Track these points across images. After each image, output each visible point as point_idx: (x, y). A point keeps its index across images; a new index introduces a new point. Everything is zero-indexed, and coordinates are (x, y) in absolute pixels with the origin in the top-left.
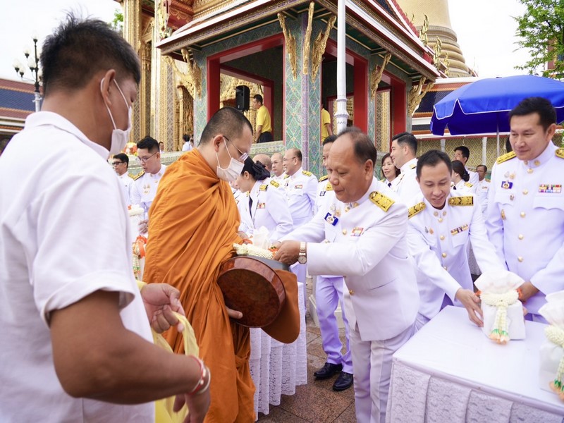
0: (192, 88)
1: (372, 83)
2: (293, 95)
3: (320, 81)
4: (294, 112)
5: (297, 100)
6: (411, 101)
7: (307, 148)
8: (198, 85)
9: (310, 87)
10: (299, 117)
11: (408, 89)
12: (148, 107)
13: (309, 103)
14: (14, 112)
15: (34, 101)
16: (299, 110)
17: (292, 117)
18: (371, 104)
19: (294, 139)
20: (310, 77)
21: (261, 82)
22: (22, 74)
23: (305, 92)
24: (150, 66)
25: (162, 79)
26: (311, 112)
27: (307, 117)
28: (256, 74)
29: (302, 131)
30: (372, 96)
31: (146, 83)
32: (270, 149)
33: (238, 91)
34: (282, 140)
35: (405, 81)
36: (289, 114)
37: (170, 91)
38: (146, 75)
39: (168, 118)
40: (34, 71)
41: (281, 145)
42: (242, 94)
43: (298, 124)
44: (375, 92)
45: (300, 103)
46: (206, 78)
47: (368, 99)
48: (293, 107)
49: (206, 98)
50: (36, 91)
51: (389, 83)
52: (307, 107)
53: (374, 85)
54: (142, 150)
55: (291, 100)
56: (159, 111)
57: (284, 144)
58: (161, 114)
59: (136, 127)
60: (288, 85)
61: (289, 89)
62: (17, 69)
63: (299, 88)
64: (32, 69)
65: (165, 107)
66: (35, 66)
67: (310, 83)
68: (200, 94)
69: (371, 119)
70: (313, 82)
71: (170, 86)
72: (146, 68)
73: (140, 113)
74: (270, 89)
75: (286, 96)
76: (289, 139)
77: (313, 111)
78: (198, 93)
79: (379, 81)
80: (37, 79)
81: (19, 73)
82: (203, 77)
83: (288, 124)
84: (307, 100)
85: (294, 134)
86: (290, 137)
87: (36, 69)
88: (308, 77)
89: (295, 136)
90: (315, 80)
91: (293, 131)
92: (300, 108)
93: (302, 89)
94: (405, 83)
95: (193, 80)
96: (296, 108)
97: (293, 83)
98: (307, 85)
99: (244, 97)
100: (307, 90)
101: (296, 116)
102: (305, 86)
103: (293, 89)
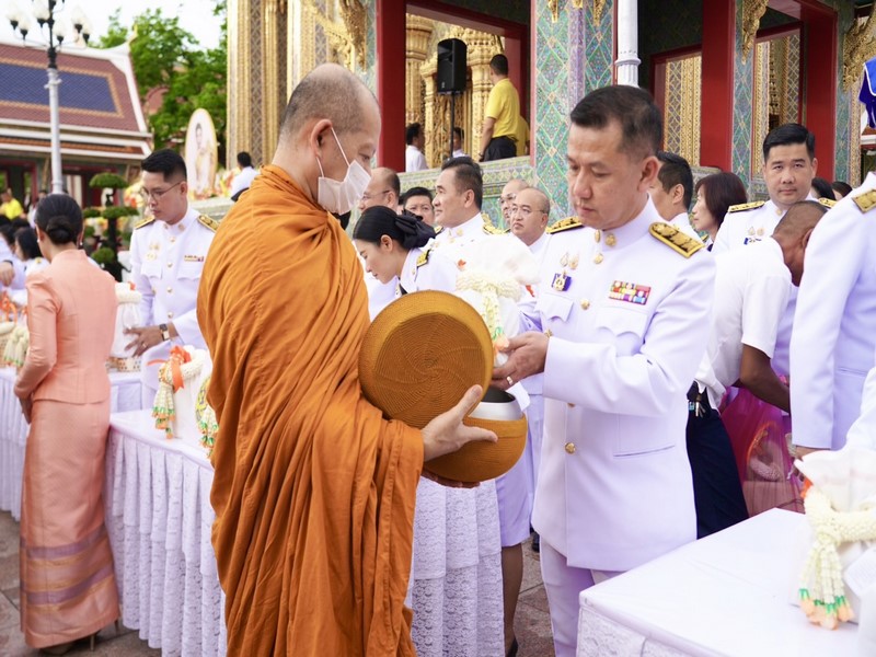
0: (347, 48)
1: (744, 17)
2: (551, 55)
3: (613, 22)
4: (554, 92)
5: (559, 66)
6: (851, 54)
8: (358, 41)
9: (589, 36)
10: (564, 103)
11: (842, 25)
13: (585, 71)
14: (28, 111)
15: (46, 86)
16: (563, 89)
17: (549, 103)
18: (739, 64)
19: (551, 151)
20: (589, 13)
21: (501, 30)
22: (24, 32)
23: (575, 48)
24: (286, 4)
25: (304, 31)
28: (486, 12)
30: (744, 47)
31: (278, 42)
32: (502, 175)
33: (443, 50)
34: (528, 154)
35: (836, 8)
36: (541, 97)
37: (321, 57)
38: (278, 25)
40: (46, 25)
41: (526, 166)
42: (451, 60)
43: (562, 117)
44: (753, 38)
45: (567, 71)
46: (374, 25)
47: (735, 55)
48: (551, 81)
49: (375, 68)
50: (51, 66)
51: (797, 17)
52: (580, 80)
53: (751, 21)
54: (152, 176)
55: (547, 66)
57: (531, 164)
60: (540, 33)
61: (542, 42)
62: (15, 24)
63: (563, 39)
64: (41, 22)
66: (47, 16)
67: (588, 28)
68: (362, 62)
70: (597, 23)
71: (320, 45)
72: (279, 9)
74: (518, 42)
75: (536, 59)
76: (541, 151)
78: (358, 58)
79: (762, 11)
80: (51, 43)
81: (18, 30)
82: (370, 24)
83: (539, 120)
84: (580, 66)
85: (552, 141)
86: (545, 147)
87: (51, 22)
88: (584, 13)
89: (555, 143)
90: (601, 18)
91: (551, 135)
92: (566, 82)
93: (569, 40)
94: (836, 13)
95: (349, 32)
96: (556, 82)
97: (552, 29)
98: (580, 31)
99: (453, 64)
100: (581, 43)
101: (555, 102)
102: (577, 33)
103: (551, 43)
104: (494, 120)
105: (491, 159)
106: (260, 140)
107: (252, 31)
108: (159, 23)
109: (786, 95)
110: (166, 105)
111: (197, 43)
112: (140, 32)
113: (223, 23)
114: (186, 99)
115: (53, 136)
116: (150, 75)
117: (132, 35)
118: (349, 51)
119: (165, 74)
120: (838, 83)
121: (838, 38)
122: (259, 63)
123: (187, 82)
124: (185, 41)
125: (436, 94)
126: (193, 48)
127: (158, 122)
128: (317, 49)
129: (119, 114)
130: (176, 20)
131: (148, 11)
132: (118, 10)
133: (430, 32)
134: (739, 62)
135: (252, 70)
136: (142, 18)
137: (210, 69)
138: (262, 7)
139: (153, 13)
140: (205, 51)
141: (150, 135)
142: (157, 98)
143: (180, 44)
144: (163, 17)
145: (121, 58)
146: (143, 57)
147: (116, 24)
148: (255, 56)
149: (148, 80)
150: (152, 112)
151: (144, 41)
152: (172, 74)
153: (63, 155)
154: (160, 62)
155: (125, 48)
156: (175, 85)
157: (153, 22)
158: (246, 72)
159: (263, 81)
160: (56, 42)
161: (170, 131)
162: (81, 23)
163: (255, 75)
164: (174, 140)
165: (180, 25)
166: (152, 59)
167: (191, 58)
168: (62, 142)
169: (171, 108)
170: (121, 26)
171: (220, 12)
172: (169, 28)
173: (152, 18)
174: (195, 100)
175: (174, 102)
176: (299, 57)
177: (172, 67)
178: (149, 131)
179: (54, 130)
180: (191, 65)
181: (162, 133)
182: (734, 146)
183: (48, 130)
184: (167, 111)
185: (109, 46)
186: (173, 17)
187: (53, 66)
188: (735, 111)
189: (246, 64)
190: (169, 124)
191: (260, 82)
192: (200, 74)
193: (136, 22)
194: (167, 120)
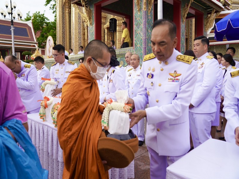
0: (87, 20)
1: (183, 14)
2: (138, 22)
3: (153, 14)
4: (139, 31)
5: (140, 25)
6: (207, 23)
7: (145, 50)
8: (90, 19)
9: (147, 17)
10: (142, 34)
11: (205, 16)
12: (70, 32)
13: (146, 26)
15: (11, 30)
16: (141, 30)
17: (138, 34)
18: (183, 25)
19: (138, 45)
20: (147, 12)
21: (124, 16)
22: (5, 16)
23: (144, 20)
24: (71, 11)
25: (75, 17)
26: (148, 31)
27: (145, 33)
28: (121, 12)
29: (143, 41)
30: (183, 21)
31: (69, 20)
32: (126, 51)
33: (111, 21)
34: (133, 46)
35: (203, 12)
36: (136, 32)
37: (80, 23)
38: (69, 16)
39: (79, 37)
40: (10, 14)
41: (132, 49)
43: (141, 37)
44: (185, 19)
45: (142, 26)
46: (94, 15)
47: (181, 23)
48: (138, 28)
49: (94, 25)
51: (194, 14)
52: (145, 28)
53: (185, 15)
54: (55, 51)
55: (137, 25)
56: (74, 34)
57: (133, 49)
58: (75, 35)
59: (64, 42)
60: (135, 17)
61: (136, 19)
62: (2, 14)
63: (141, 18)
65: (77, 31)
66: (11, 12)
67: (147, 15)
68: (91, 24)
69: (183, 34)
70: (149, 14)
72: (69, 12)
73: (65, 35)
74: (129, 20)
75: (134, 23)
76: (136, 46)
77: (149, 30)
79: (187, 12)
81: (3, 15)
82: (93, 14)
83: (135, 38)
84: (145, 25)
85: (138, 43)
86: (137, 45)
87: (12, 14)
88: (146, 12)
89: (139, 44)
90: (150, 13)
91: (139, 42)
92: (142, 28)
93: (143, 19)
94: (203, 13)
95: (87, 16)
96: (139, 29)
97: (138, 16)
98: (145, 16)
99: (113, 24)
100: (146, 19)
101: (139, 33)
102: (144, 17)
103: (138, 19)
104: (124, 38)
105: (123, 48)
106: (65, 43)
107: (62, 17)
108: (39, 15)
109: (189, 33)
110: (41, 35)
111: (49, 20)
112: (34, 17)
113: (55, 15)
114: (46, 34)
115: (12, 42)
116: (37, 28)
117: (32, 18)
118: (88, 21)
119: (41, 27)
120: (204, 30)
121: (204, 19)
122: (64, 25)
123: (46, 30)
124: (46, 20)
125: (107, 32)
126: (48, 21)
127: (39, 39)
128: (79, 21)
129: (30, 37)
130: (44, 14)
131: (37, 12)
132: (29, 12)
133: (106, 18)
134: (182, 25)
135: (63, 27)
136: (35, 14)
137: (52, 27)
138: (65, 11)
139: (38, 13)
140: (51, 22)
141: (37, 42)
142: (39, 33)
143: (45, 20)
144: (40, 14)
145: (30, 23)
146: (35, 23)
147: (29, 15)
148: (63, 23)
149: (37, 29)
150: (38, 37)
151: (36, 20)
152: (43, 28)
153: (15, 47)
154: (39, 25)
155: (31, 21)
156: (43, 30)
157: (38, 15)
158: (61, 27)
159: (65, 29)
160: (13, 19)
161: (42, 42)
162: (20, 14)
163: (63, 28)
164: (43, 44)
165: (44, 16)
166: (38, 24)
167: (47, 24)
168: (15, 44)
169: (42, 36)
170: (30, 16)
171: (54, 13)
172: (42, 16)
173: (37, 14)
174: (48, 34)
175: (43, 34)
176: (74, 23)
177: (43, 26)
178: (37, 41)
179: (13, 41)
180: (47, 25)
181: (40, 42)
182: (181, 45)
183: (11, 41)
184: (41, 37)
185: (27, 21)
186: (43, 14)
187: (12, 25)
188: (181, 36)
189: (61, 25)
190: (42, 40)
191: (64, 29)
192: (49, 28)
193: (33, 15)
194: (41, 39)
